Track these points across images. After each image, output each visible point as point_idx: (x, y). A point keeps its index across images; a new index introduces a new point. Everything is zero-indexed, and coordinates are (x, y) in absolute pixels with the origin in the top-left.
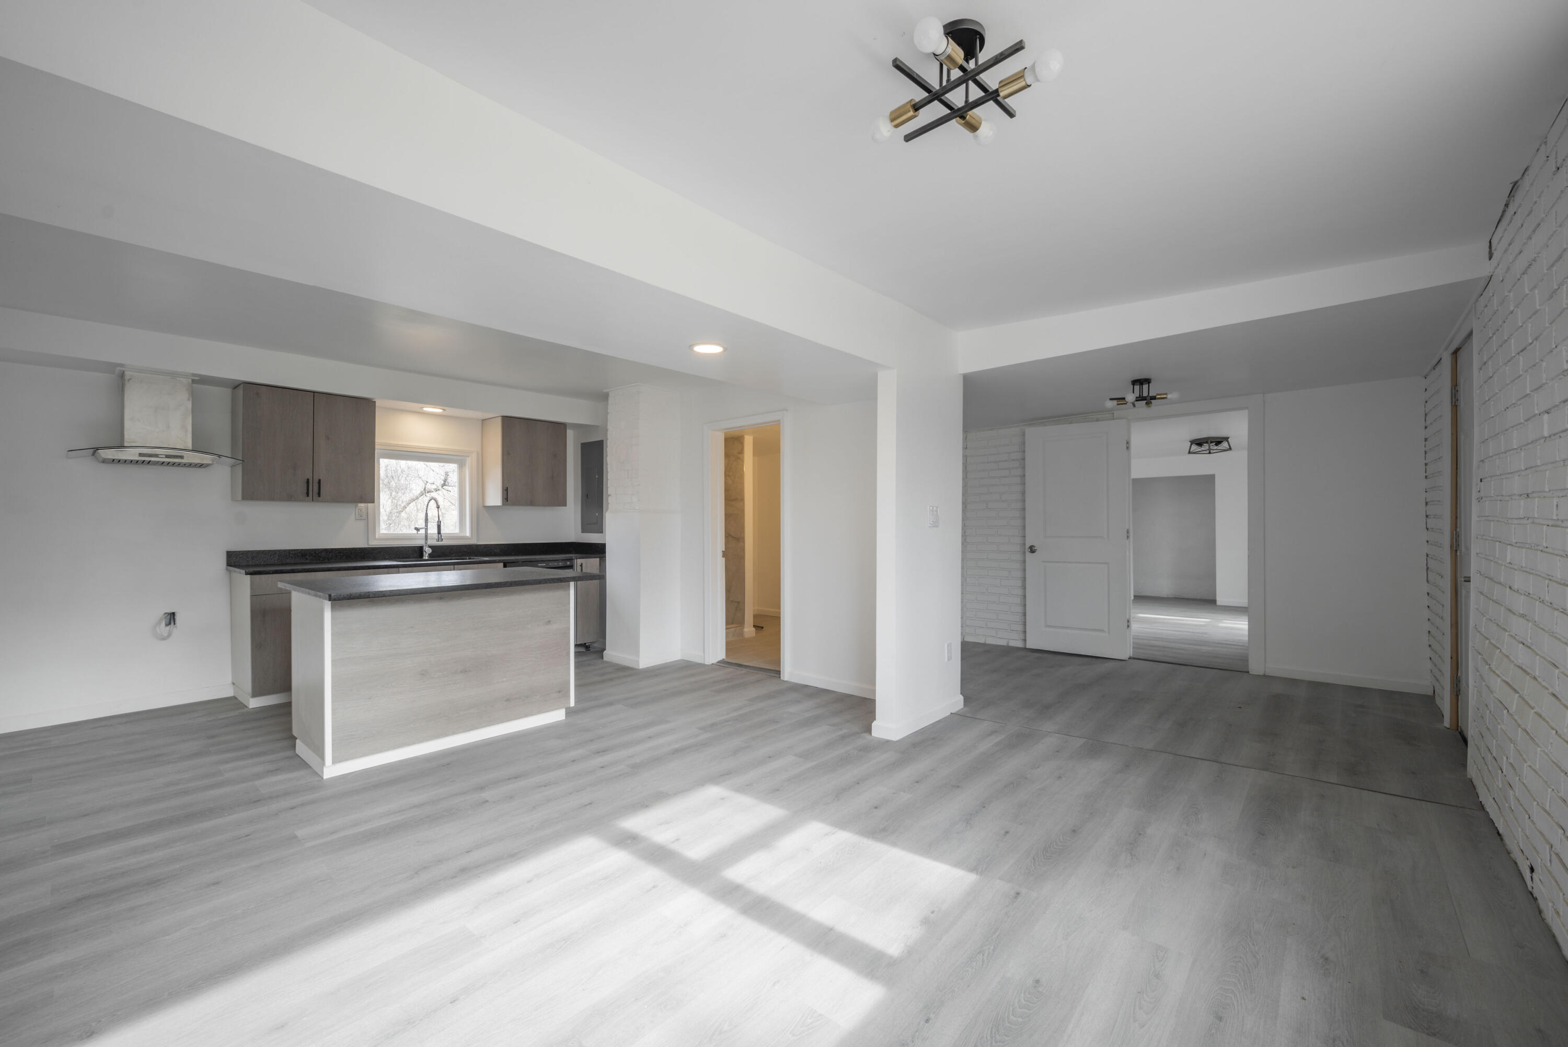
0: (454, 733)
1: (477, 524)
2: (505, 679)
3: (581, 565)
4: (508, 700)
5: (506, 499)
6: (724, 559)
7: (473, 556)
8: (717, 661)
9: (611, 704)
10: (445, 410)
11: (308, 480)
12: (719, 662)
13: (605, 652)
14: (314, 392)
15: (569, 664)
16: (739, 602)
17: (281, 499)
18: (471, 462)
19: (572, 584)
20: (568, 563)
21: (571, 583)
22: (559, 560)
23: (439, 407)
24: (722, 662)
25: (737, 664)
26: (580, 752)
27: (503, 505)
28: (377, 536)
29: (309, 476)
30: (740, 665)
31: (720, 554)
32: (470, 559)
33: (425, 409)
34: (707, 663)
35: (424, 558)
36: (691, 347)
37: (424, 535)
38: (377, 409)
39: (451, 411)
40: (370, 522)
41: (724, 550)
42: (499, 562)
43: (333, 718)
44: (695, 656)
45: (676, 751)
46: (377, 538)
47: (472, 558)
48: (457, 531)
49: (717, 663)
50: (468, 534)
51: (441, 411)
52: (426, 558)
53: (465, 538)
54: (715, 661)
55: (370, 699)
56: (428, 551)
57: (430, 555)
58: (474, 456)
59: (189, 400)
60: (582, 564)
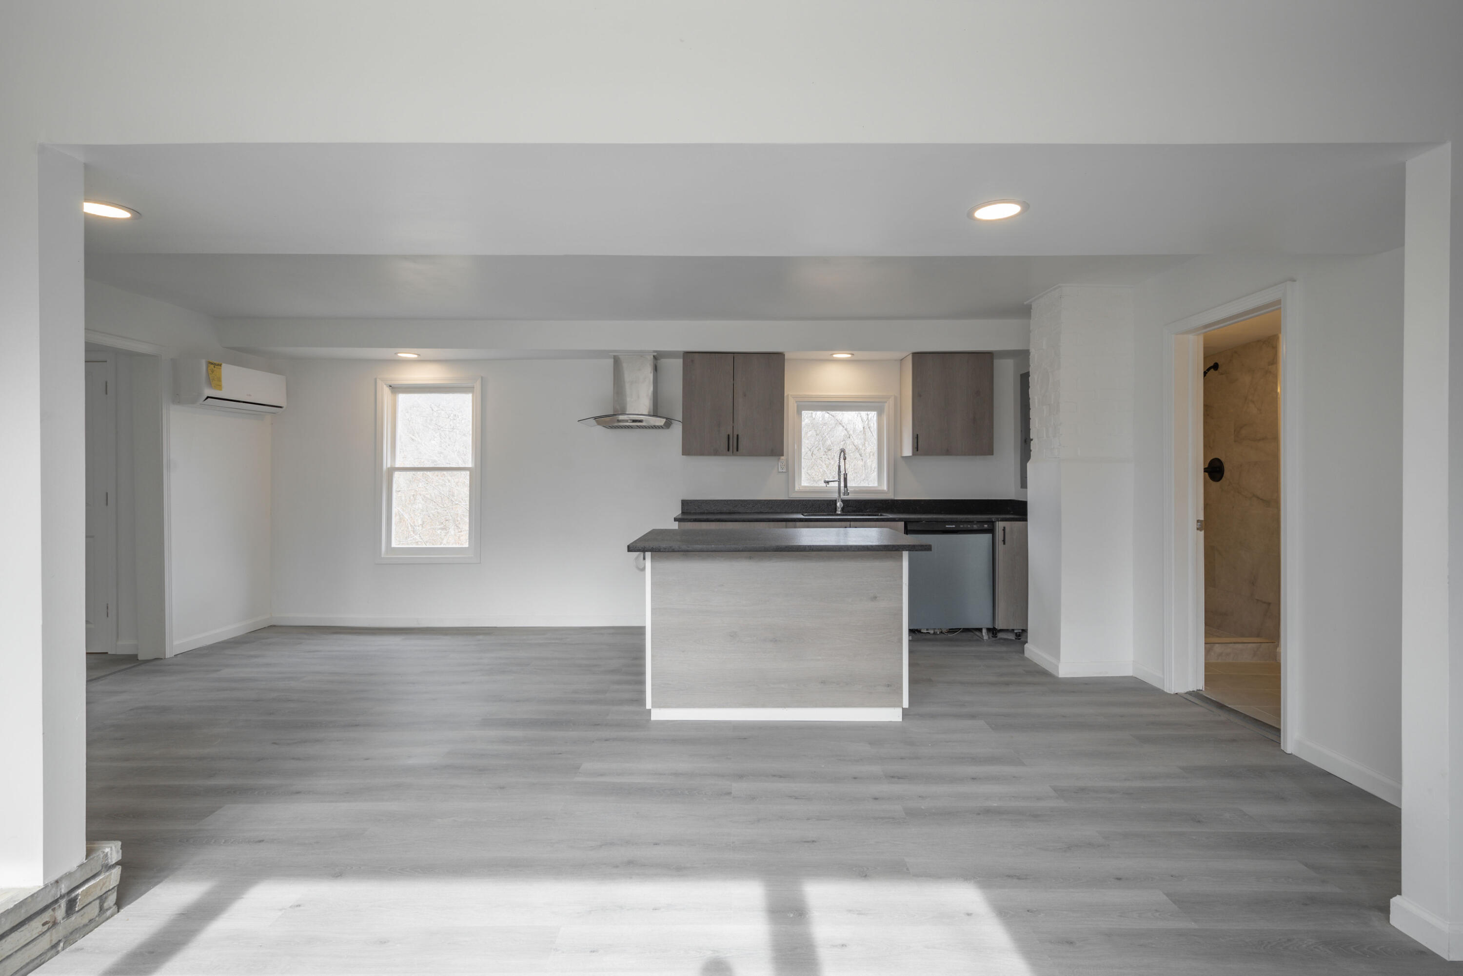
0: (764, 706)
1: (894, 477)
2: (820, 658)
3: (1004, 530)
4: (823, 682)
5: (916, 448)
6: (1202, 533)
7: (884, 513)
8: (1186, 691)
9: (973, 716)
10: (853, 354)
11: (729, 435)
12: (1190, 693)
13: (1026, 645)
14: (734, 353)
15: (901, 653)
16: (1269, 604)
17: (709, 454)
18: (889, 406)
19: (906, 555)
20: (986, 526)
21: (904, 552)
22: (973, 522)
23: (847, 352)
24: (1196, 694)
25: (1218, 703)
26: (876, 769)
27: (913, 455)
28: (797, 488)
29: (730, 432)
30: (1221, 706)
31: (1192, 525)
32: (881, 515)
33: (834, 356)
34: (1166, 690)
35: (837, 512)
36: (970, 215)
37: (837, 489)
38: (786, 361)
39: (860, 355)
40: (790, 474)
41: (1202, 518)
42: (900, 520)
43: (652, 664)
44: (1150, 674)
45: (988, 812)
46: (796, 490)
47: (884, 514)
48: (876, 485)
49: (1187, 693)
50: (885, 488)
51: (850, 356)
52: (839, 513)
53: (882, 492)
54: (1182, 690)
55: (683, 652)
56: (839, 504)
57: (843, 509)
58: (891, 401)
59: (651, 373)
60: (1004, 528)
